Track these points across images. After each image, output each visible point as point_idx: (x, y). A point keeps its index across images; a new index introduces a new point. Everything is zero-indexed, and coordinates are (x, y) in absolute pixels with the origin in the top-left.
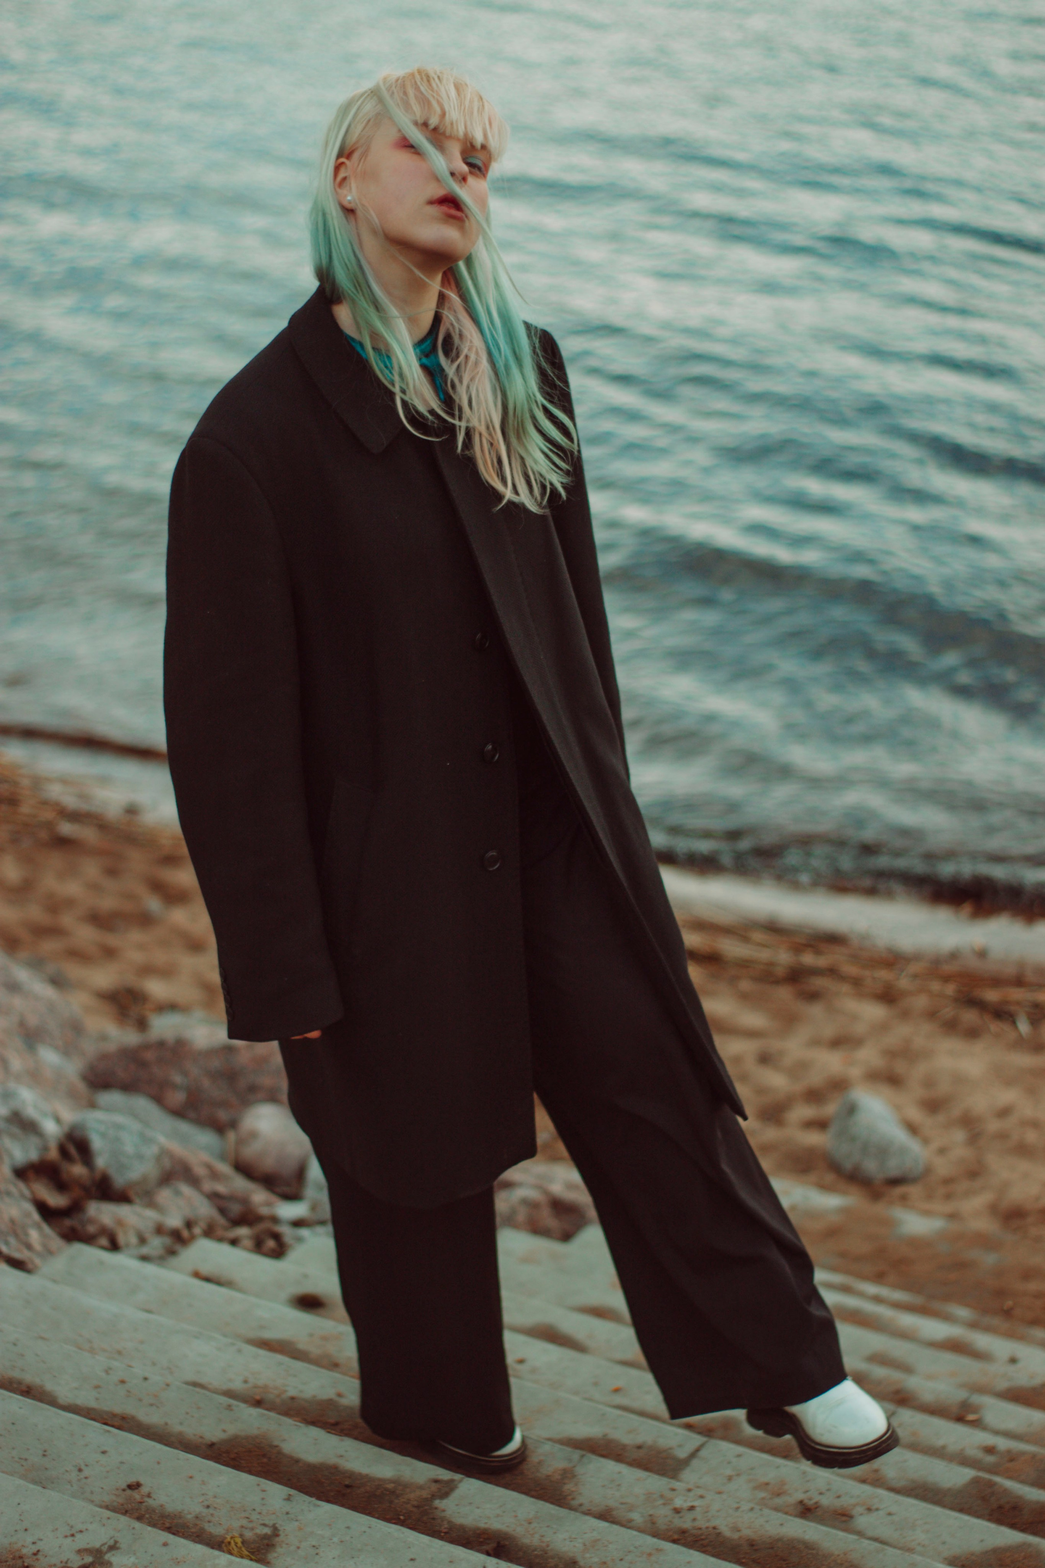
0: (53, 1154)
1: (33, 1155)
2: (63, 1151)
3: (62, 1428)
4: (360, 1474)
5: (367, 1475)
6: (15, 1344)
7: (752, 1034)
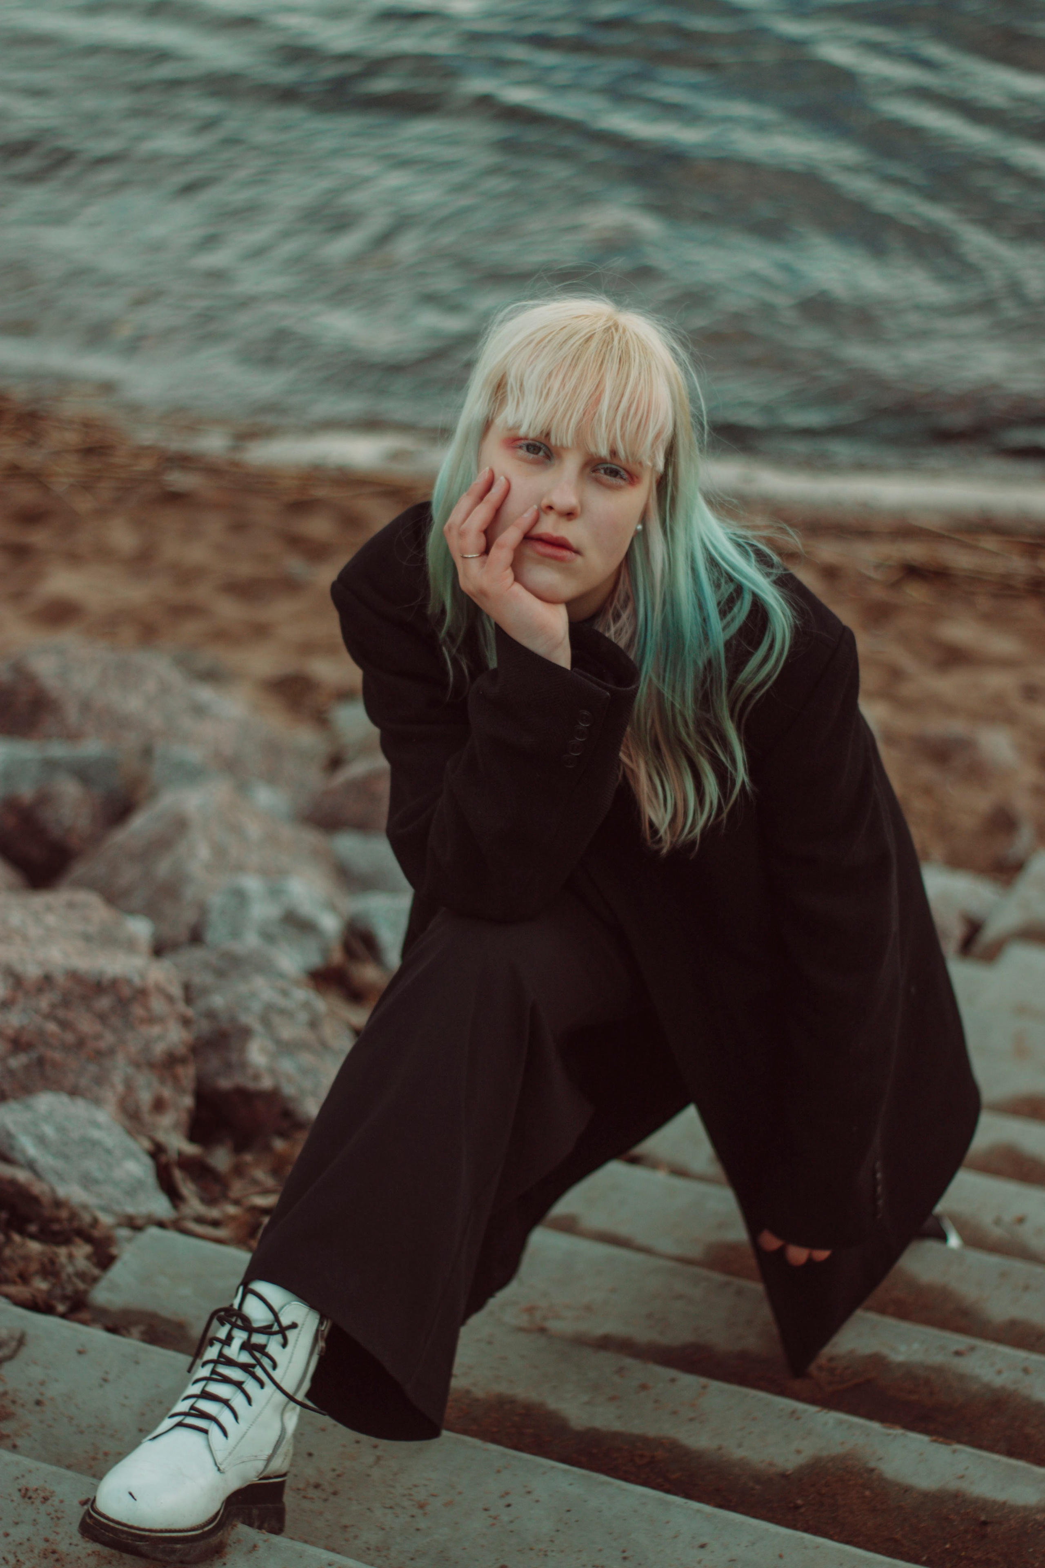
0: (337, 957)
1: (314, 959)
2: (349, 950)
3: (635, 1511)
4: (995, 1502)
5: (1004, 1503)
6: (490, 1343)
7: (1005, 663)
